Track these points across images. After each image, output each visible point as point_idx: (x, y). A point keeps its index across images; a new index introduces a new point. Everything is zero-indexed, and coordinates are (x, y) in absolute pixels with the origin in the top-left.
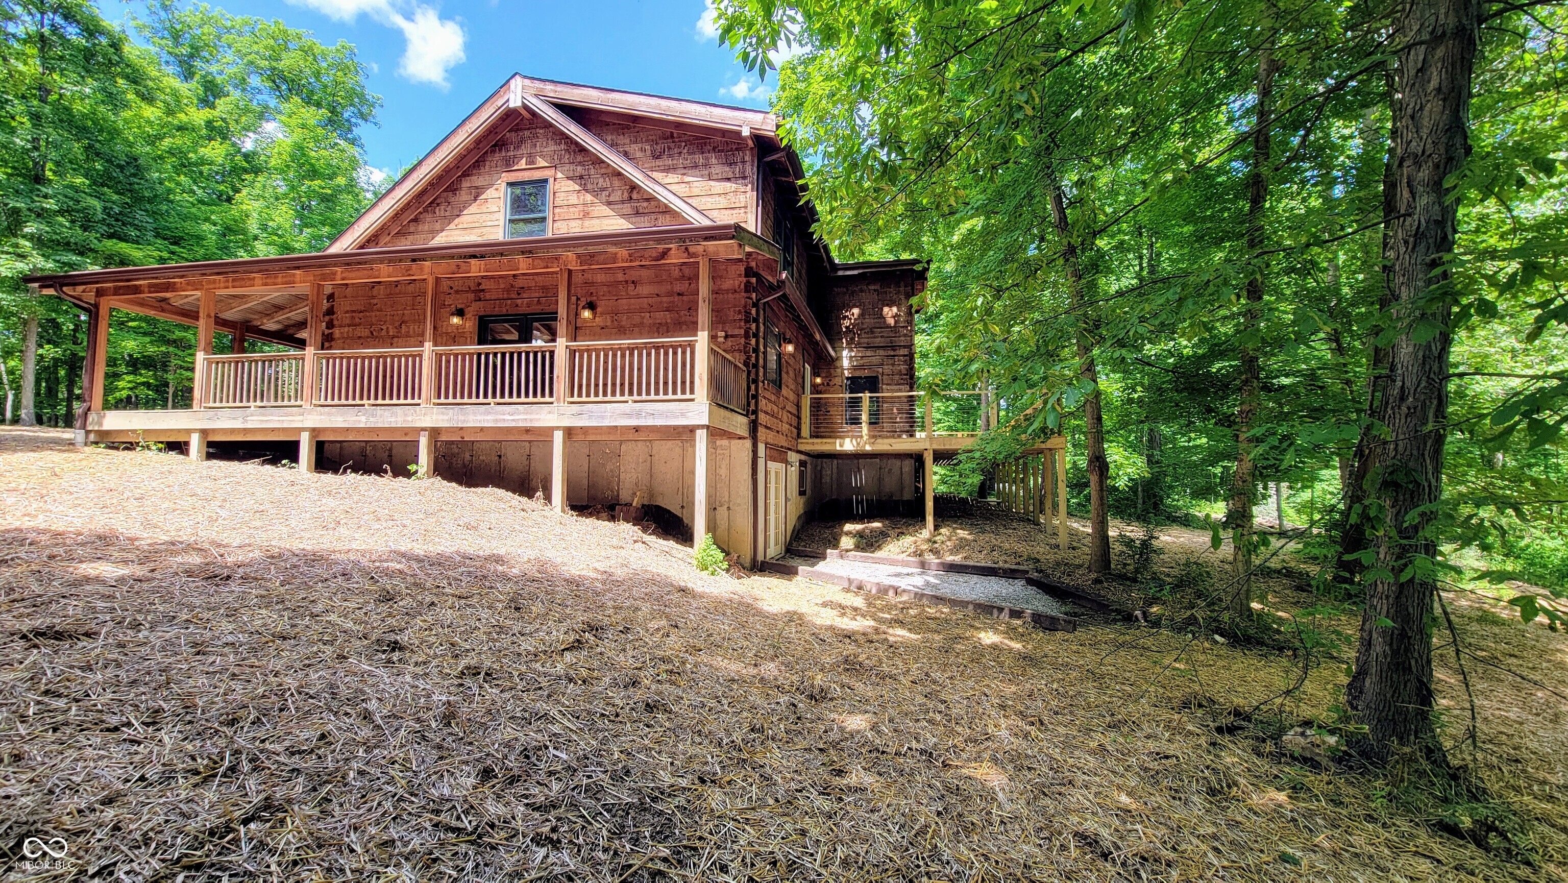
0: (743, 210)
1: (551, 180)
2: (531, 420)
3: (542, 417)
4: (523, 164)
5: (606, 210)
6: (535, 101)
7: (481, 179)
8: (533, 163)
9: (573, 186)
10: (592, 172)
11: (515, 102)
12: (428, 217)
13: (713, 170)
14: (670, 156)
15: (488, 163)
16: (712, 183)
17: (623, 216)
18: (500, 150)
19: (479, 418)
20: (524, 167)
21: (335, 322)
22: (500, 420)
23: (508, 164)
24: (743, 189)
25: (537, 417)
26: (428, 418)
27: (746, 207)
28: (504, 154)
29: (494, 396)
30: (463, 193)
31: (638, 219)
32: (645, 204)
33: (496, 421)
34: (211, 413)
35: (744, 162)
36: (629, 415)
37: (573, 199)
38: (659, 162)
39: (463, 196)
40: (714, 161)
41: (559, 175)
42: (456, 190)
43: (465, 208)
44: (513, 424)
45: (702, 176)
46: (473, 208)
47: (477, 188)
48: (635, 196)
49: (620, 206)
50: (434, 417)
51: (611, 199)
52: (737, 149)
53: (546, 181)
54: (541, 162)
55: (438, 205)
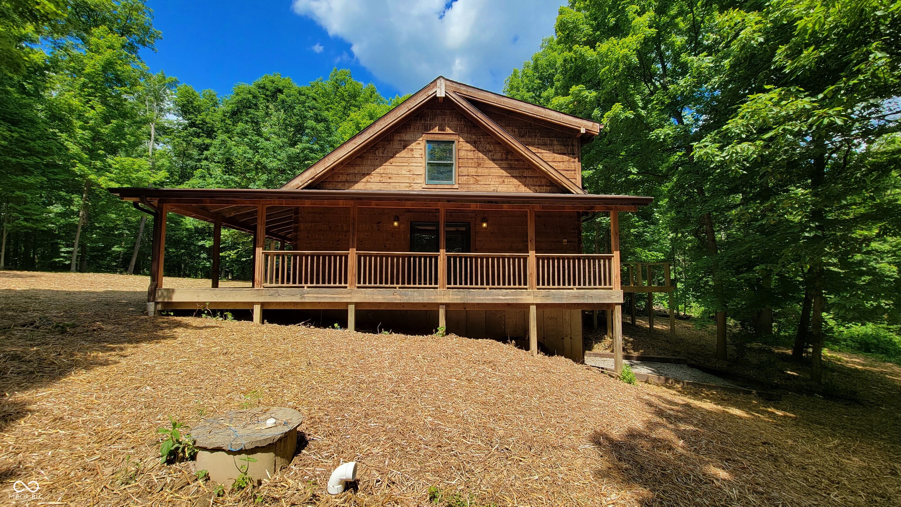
0: (573, 172)
1: (456, 142)
2: (517, 299)
3: (523, 297)
4: (436, 130)
5: (492, 164)
6: (454, 95)
7: (408, 136)
8: (444, 130)
9: (469, 146)
10: (482, 140)
11: (441, 94)
12: (371, 156)
13: (555, 148)
14: (529, 137)
15: (412, 127)
16: (556, 155)
17: (502, 168)
18: (421, 120)
19: (482, 298)
20: (438, 132)
21: (300, 219)
22: (496, 299)
23: (426, 129)
24: (572, 160)
25: (520, 297)
26: (446, 297)
27: (575, 170)
28: (423, 122)
29: (488, 284)
30: (395, 143)
31: (512, 171)
32: (516, 163)
33: (494, 299)
34: (272, 291)
35: (573, 145)
36: (577, 297)
37: (471, 155)
38: (523, 139)
39: (396, 145)
40: (556, 142)
41: (461, 139)
42: (390, 140)
43: (397, 152)
44: (505, 302)
45: (549, 150)
46: (403, 153)
47: (405, 141)
48: (509, 157)
49: (500, 162)
50: (451, 297)
51: (495, 157)
52: (568, 138)
53: (453, 142)
54: (448, 130)
55: (377, 149)
